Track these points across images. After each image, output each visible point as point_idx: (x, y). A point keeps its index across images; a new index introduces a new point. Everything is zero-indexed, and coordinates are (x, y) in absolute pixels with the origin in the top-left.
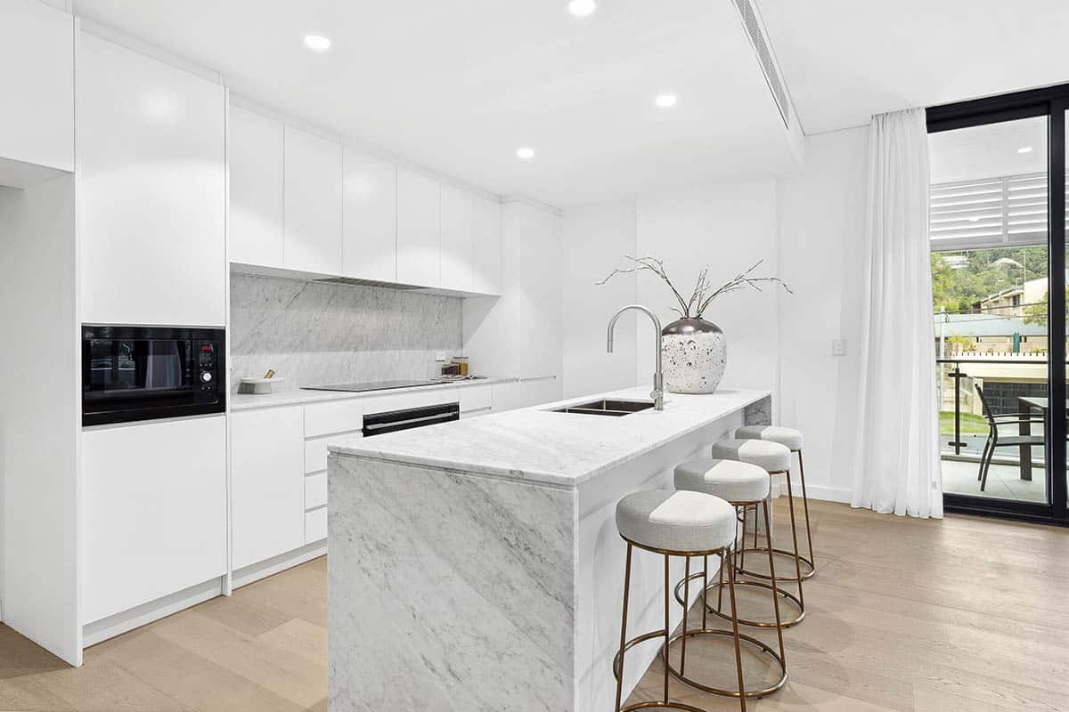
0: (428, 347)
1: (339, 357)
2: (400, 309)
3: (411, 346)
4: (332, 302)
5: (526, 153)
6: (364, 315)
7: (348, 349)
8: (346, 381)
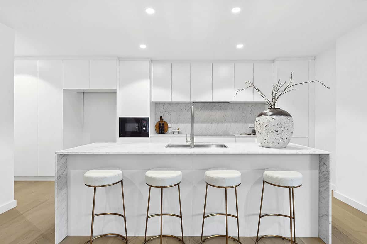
0: (245, 122)
1: (204, 125)
2: (231, 109)
3: (236, 122)
4: (202, 109)
5: (240, 46)
6: (215, 112)
7: (208, 123)
8: (208, 132)
